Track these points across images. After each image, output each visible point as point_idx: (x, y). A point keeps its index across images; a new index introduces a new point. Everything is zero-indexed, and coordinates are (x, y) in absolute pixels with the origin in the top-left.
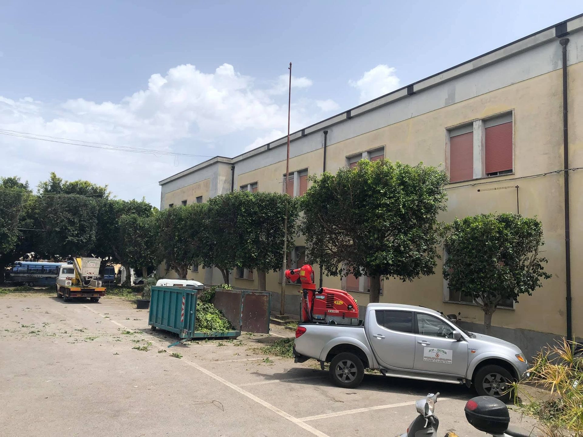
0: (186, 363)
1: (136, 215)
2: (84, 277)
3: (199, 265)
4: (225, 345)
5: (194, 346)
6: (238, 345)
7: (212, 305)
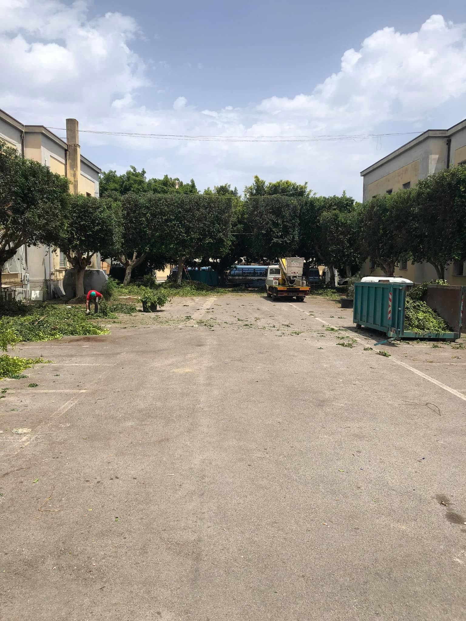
0: (394, 362)
1: (337, 212)
2: (289, 276)
3: (408, 261)
4: (441, 347)
5: (404, 346)
6: (458, 348)
7: (424, 303)
